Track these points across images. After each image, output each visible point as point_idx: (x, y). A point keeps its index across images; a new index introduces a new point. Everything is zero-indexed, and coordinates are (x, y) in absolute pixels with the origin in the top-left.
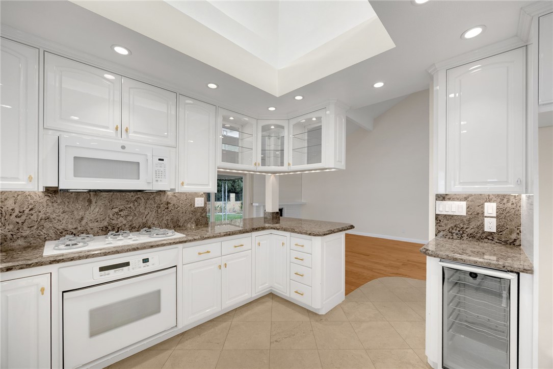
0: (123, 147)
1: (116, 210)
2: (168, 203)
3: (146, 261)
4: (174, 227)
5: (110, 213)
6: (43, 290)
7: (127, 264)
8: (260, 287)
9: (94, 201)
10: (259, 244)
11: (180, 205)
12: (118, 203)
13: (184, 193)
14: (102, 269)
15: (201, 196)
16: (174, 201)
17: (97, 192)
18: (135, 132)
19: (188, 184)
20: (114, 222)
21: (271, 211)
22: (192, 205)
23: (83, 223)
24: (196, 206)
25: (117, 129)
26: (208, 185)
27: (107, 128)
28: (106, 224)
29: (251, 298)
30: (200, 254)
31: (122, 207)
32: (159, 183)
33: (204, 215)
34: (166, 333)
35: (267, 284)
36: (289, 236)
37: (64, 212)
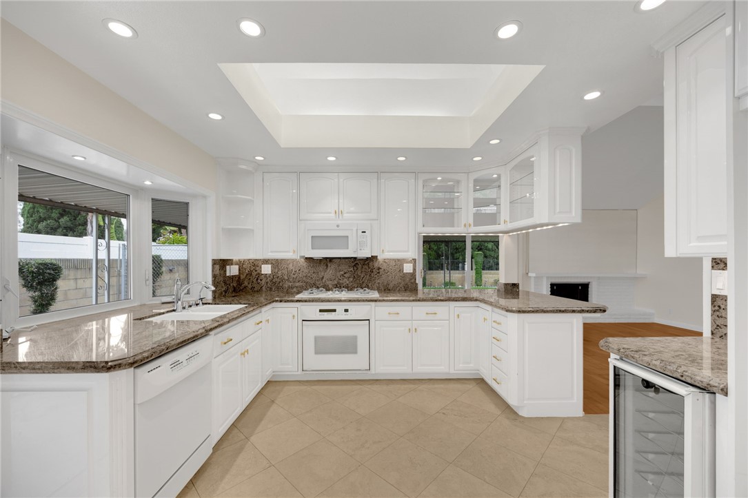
0: (338, 226)
1: (342, 273)
2: (379, 269)
3: (346, 311)
4: (385, 290)
5: (339, 274)
6: (294, 316)
7: (335, 311)
8: (461, 365)
9: (329, 265)
10: (458, 316)
11: (390, 270)
12: (344, 268)
13: (394, 260)
14: (321, 311)
15: (410, 262)
16: (384, 267)
17: (331, 259)
18: (347, 213)
19: (388, 252)
20: (341, 282)
21: (504, 282)
22: (401, 270)
23: (324, 281)
24: (405, 272)
25: (336, 213)
26: (408, 251)
27: (330, 213)
28: (336, 282)
29: (449, 373)
30: (389, 313)
31: (346, 271)
32: (362, 251)
33: (413, 281)
34: (360, 372)
35: (472, 365)
36: (490, 311)
37: (314, 273)
